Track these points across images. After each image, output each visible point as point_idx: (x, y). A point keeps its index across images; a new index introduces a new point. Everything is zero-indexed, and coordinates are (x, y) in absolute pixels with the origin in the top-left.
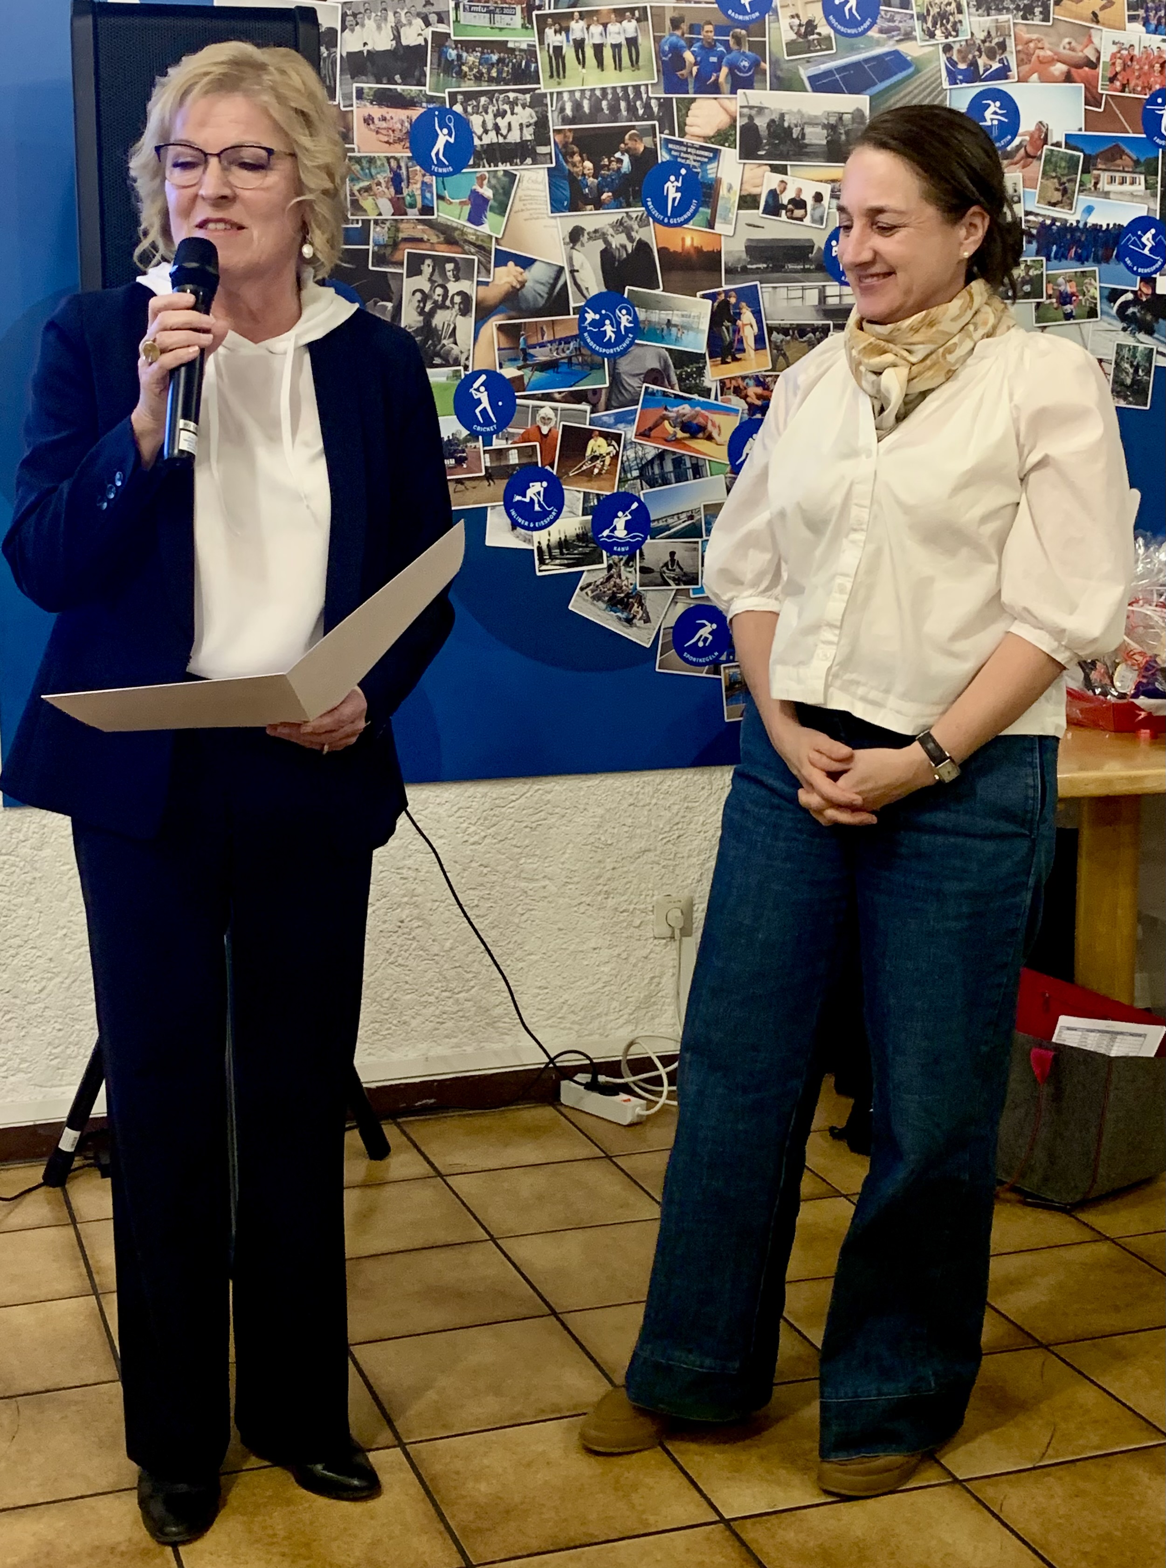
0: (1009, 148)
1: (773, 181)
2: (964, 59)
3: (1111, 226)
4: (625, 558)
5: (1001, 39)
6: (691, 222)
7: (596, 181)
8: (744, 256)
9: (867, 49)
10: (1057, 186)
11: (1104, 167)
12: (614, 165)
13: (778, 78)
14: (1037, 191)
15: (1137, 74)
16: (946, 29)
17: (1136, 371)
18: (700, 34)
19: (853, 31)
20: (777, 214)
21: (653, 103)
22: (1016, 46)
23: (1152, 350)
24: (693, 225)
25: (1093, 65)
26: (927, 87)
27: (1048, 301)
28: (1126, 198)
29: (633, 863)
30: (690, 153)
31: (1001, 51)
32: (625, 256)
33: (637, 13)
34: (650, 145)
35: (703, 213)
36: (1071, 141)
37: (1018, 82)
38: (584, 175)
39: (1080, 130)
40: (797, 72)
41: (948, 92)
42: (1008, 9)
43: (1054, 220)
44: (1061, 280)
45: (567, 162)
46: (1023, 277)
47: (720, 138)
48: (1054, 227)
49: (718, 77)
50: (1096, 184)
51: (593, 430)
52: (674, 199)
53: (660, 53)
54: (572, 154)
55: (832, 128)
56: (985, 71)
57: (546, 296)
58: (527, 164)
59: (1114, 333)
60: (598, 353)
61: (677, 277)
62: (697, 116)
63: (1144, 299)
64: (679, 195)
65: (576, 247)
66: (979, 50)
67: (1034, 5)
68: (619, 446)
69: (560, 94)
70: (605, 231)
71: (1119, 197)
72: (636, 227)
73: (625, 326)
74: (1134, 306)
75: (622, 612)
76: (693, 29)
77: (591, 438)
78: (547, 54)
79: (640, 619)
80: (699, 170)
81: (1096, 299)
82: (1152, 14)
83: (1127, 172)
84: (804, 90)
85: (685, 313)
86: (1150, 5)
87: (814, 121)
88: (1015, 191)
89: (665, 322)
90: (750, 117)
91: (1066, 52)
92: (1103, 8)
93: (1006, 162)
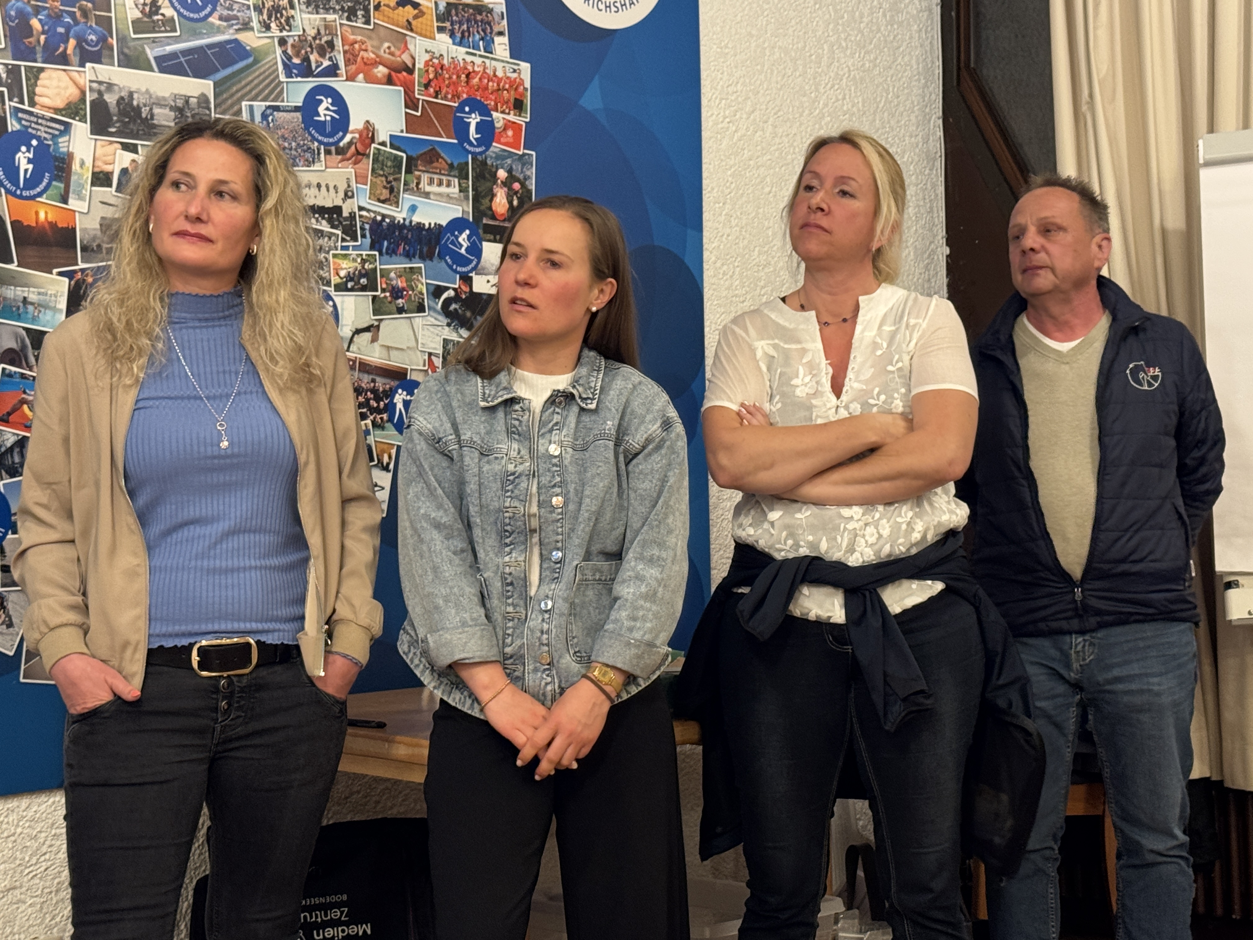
0: (341, 144)
1: (125, 159)
2: (297, 55)
3: (433, 225)
5: (330, 38)
6: (45, 196)
8: (99, 233)
9: (209, 35)
10: (385, 183)
11: (424, 169)
13: (126, 55)
14: (368, 187)
15: (447, 82)
16: (281, 23)
18: (46, 3)
19: (196, 16)
22: (343, 45)
24: (47, 199)
25: (410, 71)
26: (267, 78)
27: (382, 295)
28: (445, 199)
30: (41, 124)
31: (329, 50)
35: (56, 187)
36: (395, 142)
37: (347, 80)
39: (402, 131)
40: (144, 52)
41: (285, 85)
42: (334, 9)
43: (384, 216)
44: (392, 275)
46: (360, 271)
47: (70, 111)
49: (66, 49)
50: (418, 184)
52: (26, 171)
53: (6, 18)
55: (180, 111)
56: (317, 67)
59: (440, 328)
61: (31, 251)
62: (48, 88)
63: (464, 297)
64: (30, 167)
66: (311, 46)
67: (357, 7)
71: (438, 198)
74: (456, 303)
80: (50, 143)
81: (423, 294)
82: (457, 27)
83: (444, 175)
84: (151, 69)
85: (42, 290)
86: (454, 18)
87: (163, 103)
88: (349, 186)
89: (21, 299)
90: (100, 93)
91: (387, 56)
92: (416, 17)
93: (340, 157)
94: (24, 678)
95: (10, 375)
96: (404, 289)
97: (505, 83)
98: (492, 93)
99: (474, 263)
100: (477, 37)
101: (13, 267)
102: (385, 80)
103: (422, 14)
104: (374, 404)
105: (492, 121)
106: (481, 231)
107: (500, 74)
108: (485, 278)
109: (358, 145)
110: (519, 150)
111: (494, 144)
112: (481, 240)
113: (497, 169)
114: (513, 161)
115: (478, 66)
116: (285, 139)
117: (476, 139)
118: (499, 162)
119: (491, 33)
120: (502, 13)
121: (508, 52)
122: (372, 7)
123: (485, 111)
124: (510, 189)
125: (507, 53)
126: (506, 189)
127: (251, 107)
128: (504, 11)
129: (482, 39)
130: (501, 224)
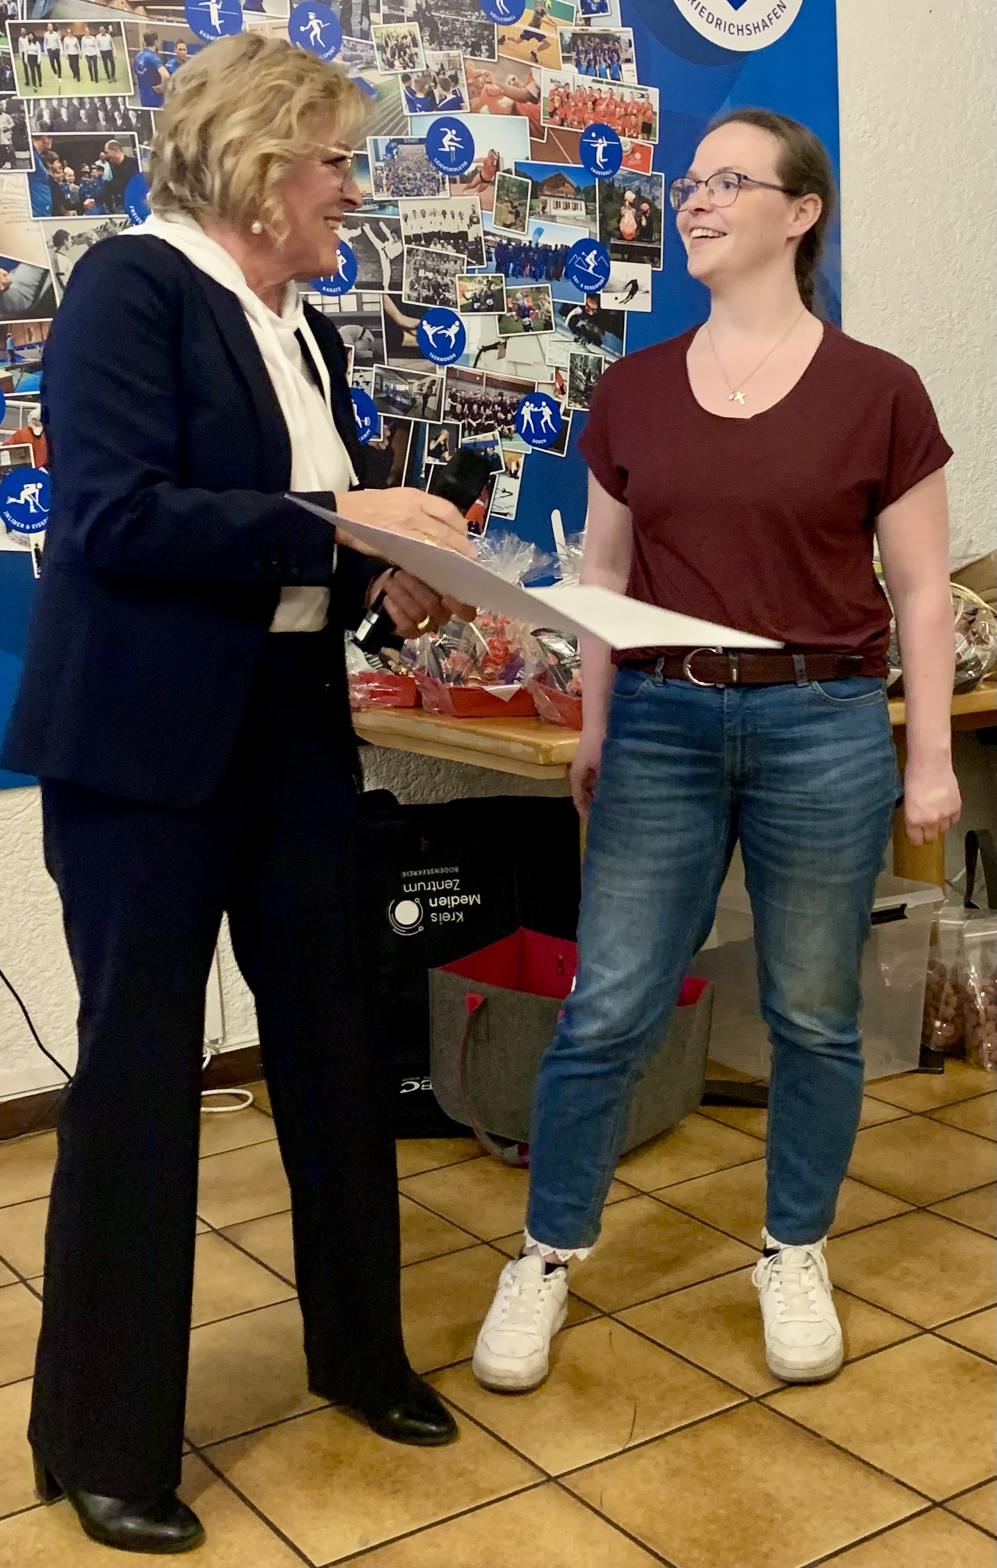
0: (466, 173)
2: (421, 89)
3: (559, 247)
5: (453, 72)
7: (77, 187)
10: (510, 209)
11: (549, 193)
12: (95, 173)
14: (493, 213)
15: (573, 110)
16: (404, 60)
17: (588, 379)
18: (173, 51)
21: (131, 114)
22: (467, 79)
23: (601, 358)
25: (535, 100)
26: (390, 113)
27: (509, 314)
28: (571, 222)
31: (454, 84)
33: (110, 27)
34: (130, 154)
36: (520, 168)
37: (470, 112)
38: (65, 181)
39: (527, 159)
41: (409, 119)
42: (458, 45)
43: (509, 240)
44: (519, 295)
45: (47, 167)
48: (510, 247)
50: (544, 208)
53: (135, 67)
54: (52, 161)
56: (441, 102)
57: (32, 298)
58: (6, 169)
63: (591, 313)
65: (61, 251)
66: (434, 81)
67: (481, 42)
69: (37, 101)
70: (89, 235)
71: (565, 221)
78: (21, 61)
81: (550, 312)
82: (582, 56)
83: (570, 198)
86: (580, 48)
88: (474, 212)
91: (511, 87)
92: (541, 49)
93: (465, 185)
96: (530, 308)
97: (633, 108)
98: (619, 118)
99: (602, 281)
100: (604, 65)
102: (509, 110)
103: (547, 45)
104: (501, 416)
105: (619, 147)
106: (608, 251)
107: (627, 99)
108: (613, 295)
109: (483, 173)
110: (647, 172)
111: (621, 167)
112: (608, 260)
113: (624, 190)
114: (640, 184)
115: (605, 93)
116: (409, 169)
117: (603, 164)
118: (626, 185)
119: (618, 61)
120: (630, 41)
121: (636, 78)
124: (638, 209)
125: (636, 82)
126: (634, 210)
127: (375, 142)
128: (632, 39)
129: (609, 67)
130: (630, 244)
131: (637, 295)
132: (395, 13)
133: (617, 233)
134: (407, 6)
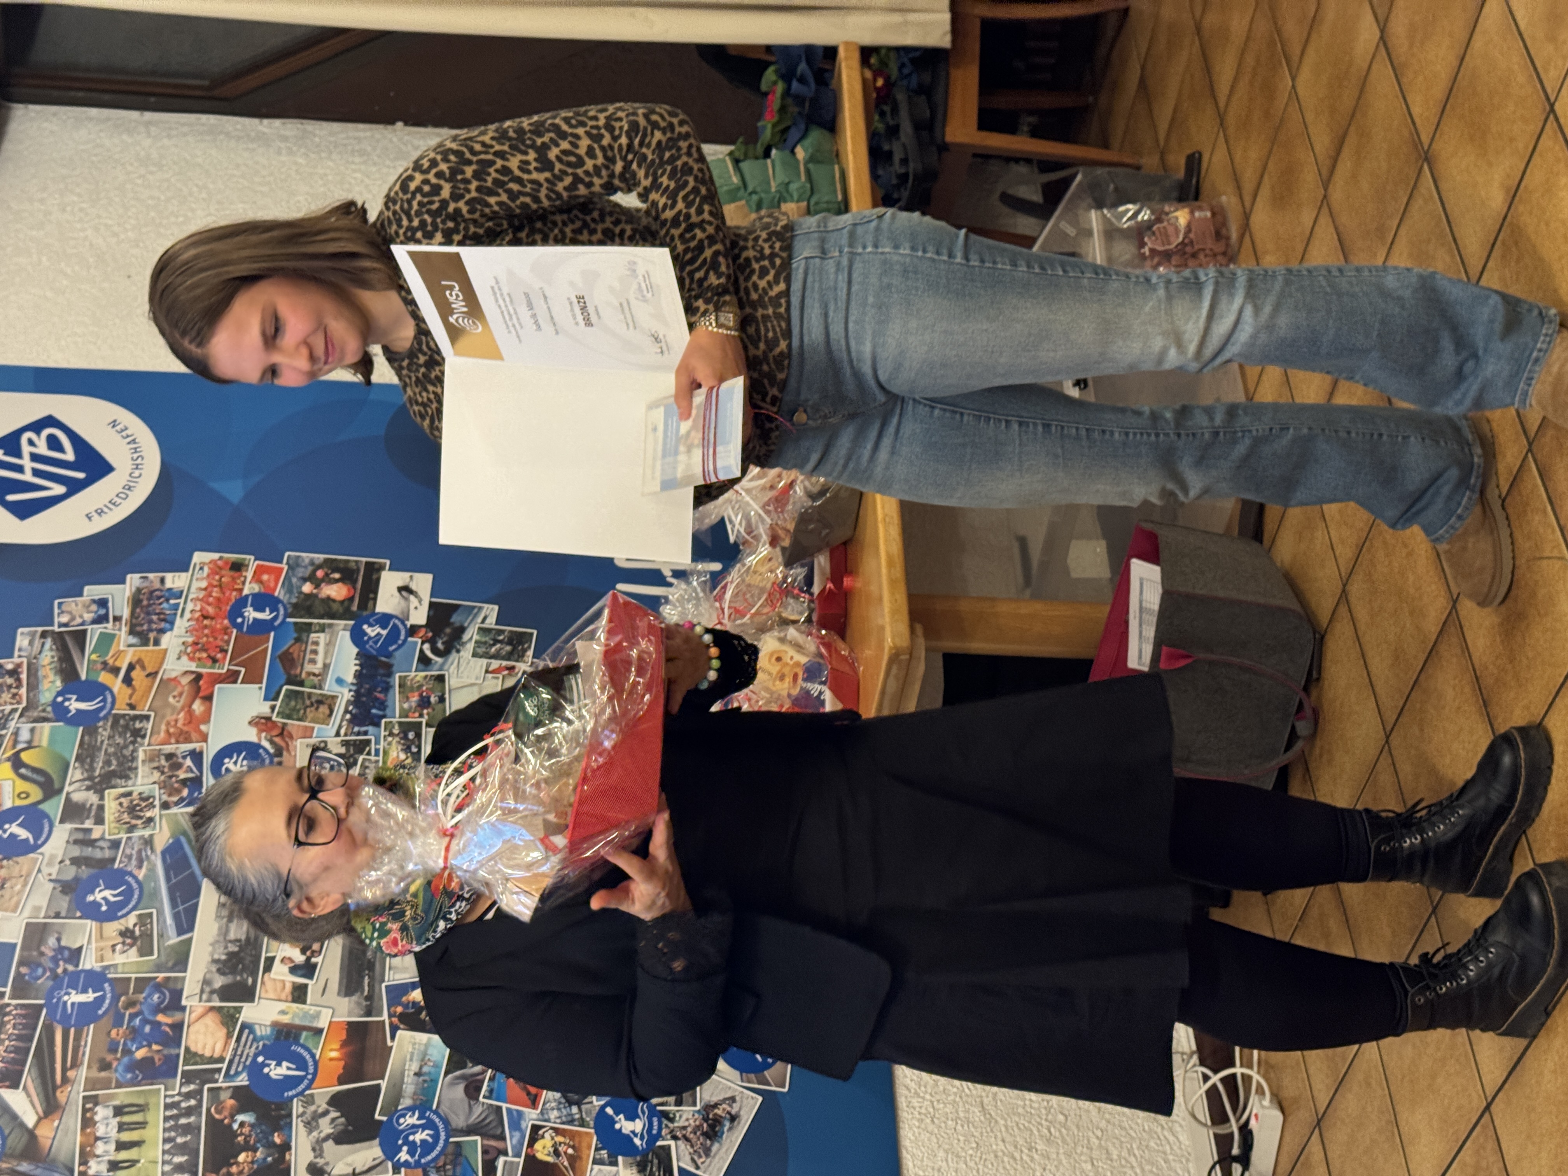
1: (280, 971)
3: (357, 662)
4: (665, 1122)
5: (163, 757)
6: (314, 1051)
7: (261, 1149)
8: (354, 998)
9: (156, 881)
10: (313, 709)
11: (299, 668)
12: (246, 1130)
13: (175, 965)
14: (317, 726)
15: (211, 639)
16: (146, 807)
17: (500, 642)
18: (119, 1042)
19: (137, 893)
20: (315, 966)
21: (185, 1090)
22: (170, 744)
23: (480, 629)
24: (317, 1048)
25: (199, 677)
27: (426, 717)
28: (331, 649)
29: (996, 1122)
30: (243, 1052)
31: (175, 758)
32: (343, 1120)
33: (88, 1106)
34: (229, 1093)
35: (306, 1039)
36: (271, 695)
37: (206, 742)
39: (260, 688)
40: (172, 947)
42: (133, 751)
43: (346, 711)
44: (406, 706)
47: (230, 1023)
48: (354, 711)
49: (167, 1025)
50: (314, 675)
51: (527, 1155)
52: (288, 1068)
53: (133, 1083)
55: (232, 914)
56: (192, 771)
59: (461, 660)
60: (445, 1147)
61: (370, 1066)
62: (206, 1044)
63: (430, 634)
64: (284, 1064)
67: (132, 727)
68: (544, 1127)
70: (314, 1140)
71: (329, 654)
72: (313, 1108)
73: (418, 1119)
74: (436, 643)
75: (722, 1125)
76: (113, 1049)
77: (534, 1156)
79: (731, 1106)
80: (261, 1044)
81: (426, 677)
82: (154, 626)
83: (306, 648)
84: (190, 940)
85: (408, 1057)
86: (145, 628)
87: (224, 930)
89: (416, 1078)
90: (212, 992)
91: (182, 700)
92: (143, 668)
93: (285, 753)
94: (783, 1086)
95: (491, 1091)
96: (421, 695)
97: (213, 579)
98: (224, 593)
99: (397, 621)
100: (165, 605)
101: (384, 1084)
102: (207, 703)
103: (140, 661)
106: (365, 613)
107: (204, 584)
108: (412, 611)
109: (275, 732)
110: (282, 569)
111: (276, 594)
112: (374, 613)
113: (301, 593)
114: (294, 575)
117: (271, 612)
119: (161, 591)
120: (141, 577)
121: (181, 574)
122: (132, 712)
123: (242, 602)
124: (322, 580)
125: (183, 575)
126: (323, 585)
128: (139, 575)
129: (167, 600)
130: (358, 591)
131: (413, 586)
132: (93, 813)
133: (346, 603)
134: (87, 800)
